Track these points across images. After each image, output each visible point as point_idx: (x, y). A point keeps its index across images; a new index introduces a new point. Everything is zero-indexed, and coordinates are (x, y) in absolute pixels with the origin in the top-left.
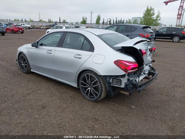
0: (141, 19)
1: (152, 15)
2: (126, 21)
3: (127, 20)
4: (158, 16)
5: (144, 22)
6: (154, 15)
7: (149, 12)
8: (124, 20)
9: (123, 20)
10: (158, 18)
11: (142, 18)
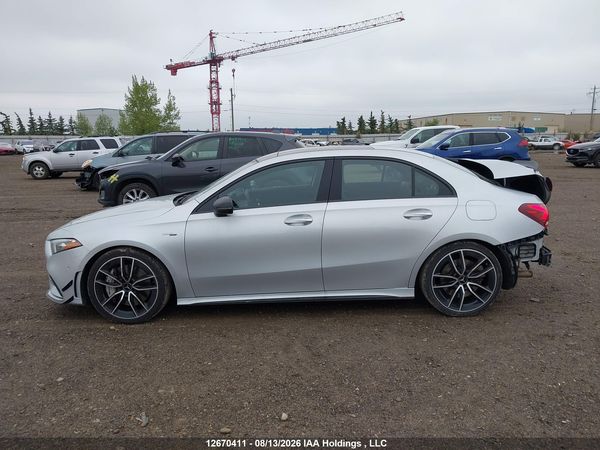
0: (123, 115)
1: (152, 104)
2: (71, 122)
3: (75, 119)
4: (170, 107)
5: (132, 122)
6: (156, 102)
7: (141, 95)
8: (61, 119)
9: (56, 117)
10: (172, 113)
11: (124, 113)
